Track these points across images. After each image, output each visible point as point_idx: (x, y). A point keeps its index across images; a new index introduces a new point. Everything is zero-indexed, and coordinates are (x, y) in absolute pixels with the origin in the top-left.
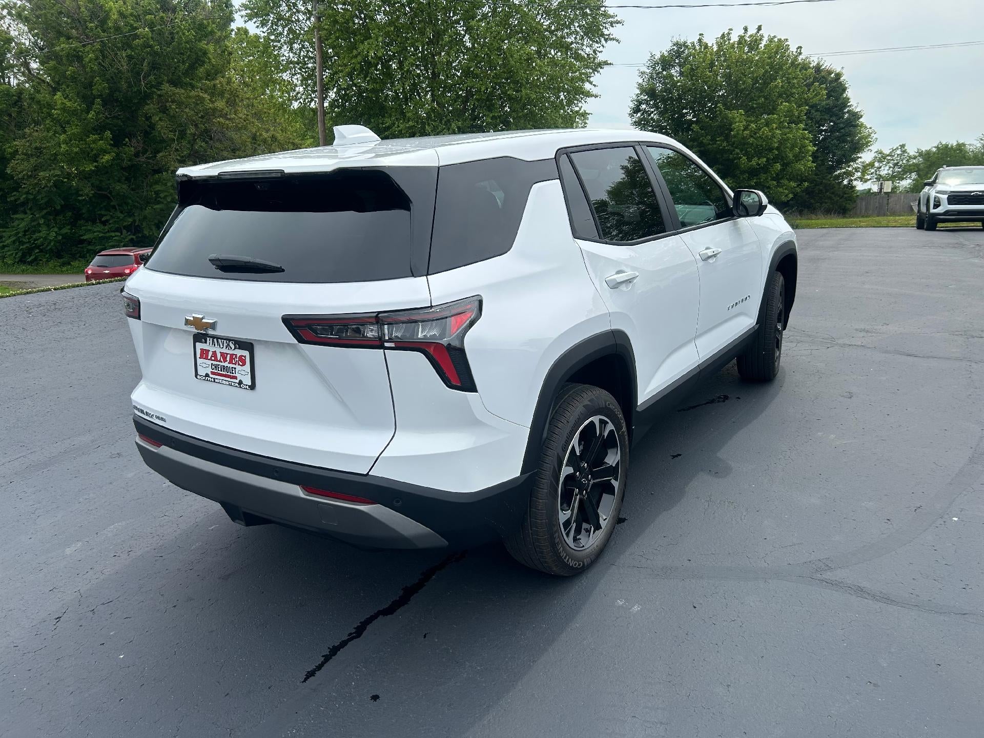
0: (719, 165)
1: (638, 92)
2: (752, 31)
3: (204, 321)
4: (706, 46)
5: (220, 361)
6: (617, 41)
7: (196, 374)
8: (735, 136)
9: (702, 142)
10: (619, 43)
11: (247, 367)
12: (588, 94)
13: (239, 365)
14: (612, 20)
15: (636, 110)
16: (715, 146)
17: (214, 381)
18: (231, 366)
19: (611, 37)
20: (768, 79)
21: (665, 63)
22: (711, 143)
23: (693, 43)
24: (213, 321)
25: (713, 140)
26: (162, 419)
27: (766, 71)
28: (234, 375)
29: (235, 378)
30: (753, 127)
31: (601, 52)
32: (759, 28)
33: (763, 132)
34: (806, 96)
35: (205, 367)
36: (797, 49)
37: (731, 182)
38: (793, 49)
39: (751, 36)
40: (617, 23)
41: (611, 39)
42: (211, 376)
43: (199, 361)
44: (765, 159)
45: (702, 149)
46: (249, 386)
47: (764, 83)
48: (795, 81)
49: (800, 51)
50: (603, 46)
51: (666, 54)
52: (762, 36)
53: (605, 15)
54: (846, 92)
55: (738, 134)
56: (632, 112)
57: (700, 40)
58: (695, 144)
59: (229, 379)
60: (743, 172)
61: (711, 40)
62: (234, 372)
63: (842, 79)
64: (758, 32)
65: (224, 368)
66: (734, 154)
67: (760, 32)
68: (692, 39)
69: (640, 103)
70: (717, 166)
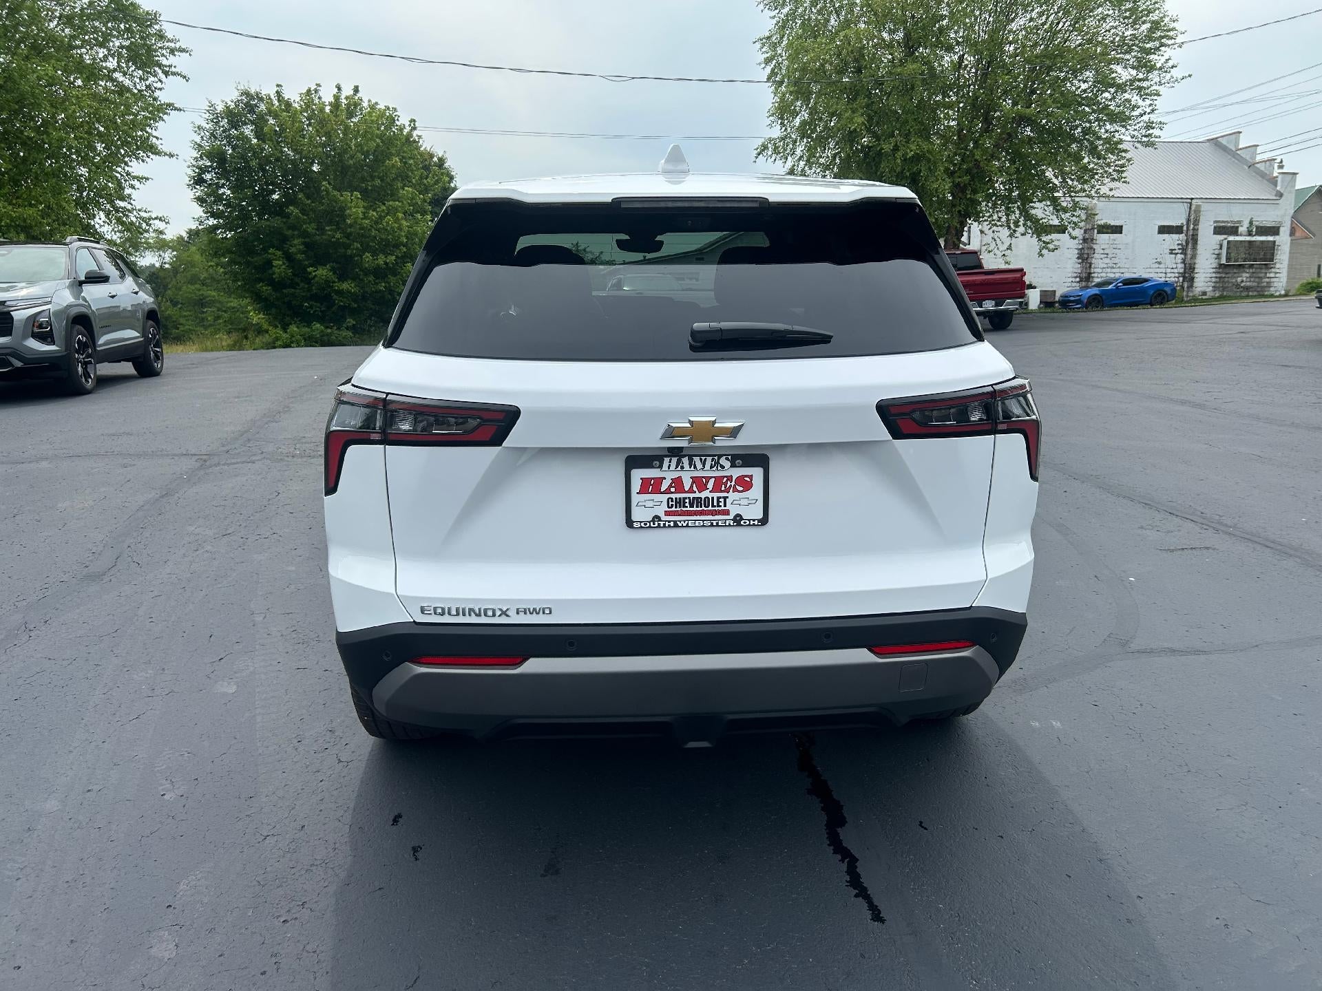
0: (333, 262)
1: (195, 154)
2: (347, 91)
3: (716, 425)
4: (288, 104)
5: (691, 491)
6: (185, 77)
7: (629, 523)
8: (351, 226)
9: (305, 231)
10: (187, 81)
11: (757, 491)
12: (154, 150)
13: (735, 490)
14: (172, 45)
15: (199, 181)
16: (324, 237)
17: (678, 526)
18: (716, 495)
19: (173, 69)
20: (381, 156)
21: (233, 117)
22: (317, 233)
23: (269, 95)
24: (741, 424)
25: (321, 229)
26: (535, 611)
27: (378, 145)
28: (723, 508)
29: (727, 513)
30: (373, 215)
31: (160, 89)
32: (356, 90)
33: (387, 223)
34: (425, 181)
35: (648, 507)
36: (411, 121)
37: (353, 285)
38: (403, 120)
39: (347, 98)
40: (181, 51)
41: (174, 74)
42: (664, 518)
43: (636, 498)
44: (394, 257)
45: (307, 240)
46: (759, 521)
47: (376, 160)
48: (411, 162)
49: (414, 124)
50: (161, 81)
51: (233, 106)
52: (361, 100)
53: (161, 36)
54: (454, 182)
55: (355, 222)
56: (192, 182)
57: (278, 93)
58: (296, 233)
59: (710, 517)
60: (367, 272)
61: (293, 95)
62: (722, 504)
63: (446, 165)
64: (355, 95)
65: (698, 500)
66: (354, 249)
67: (358, 95)
68: (269, 90)
69: (203, 170)
70: (331, 264)
